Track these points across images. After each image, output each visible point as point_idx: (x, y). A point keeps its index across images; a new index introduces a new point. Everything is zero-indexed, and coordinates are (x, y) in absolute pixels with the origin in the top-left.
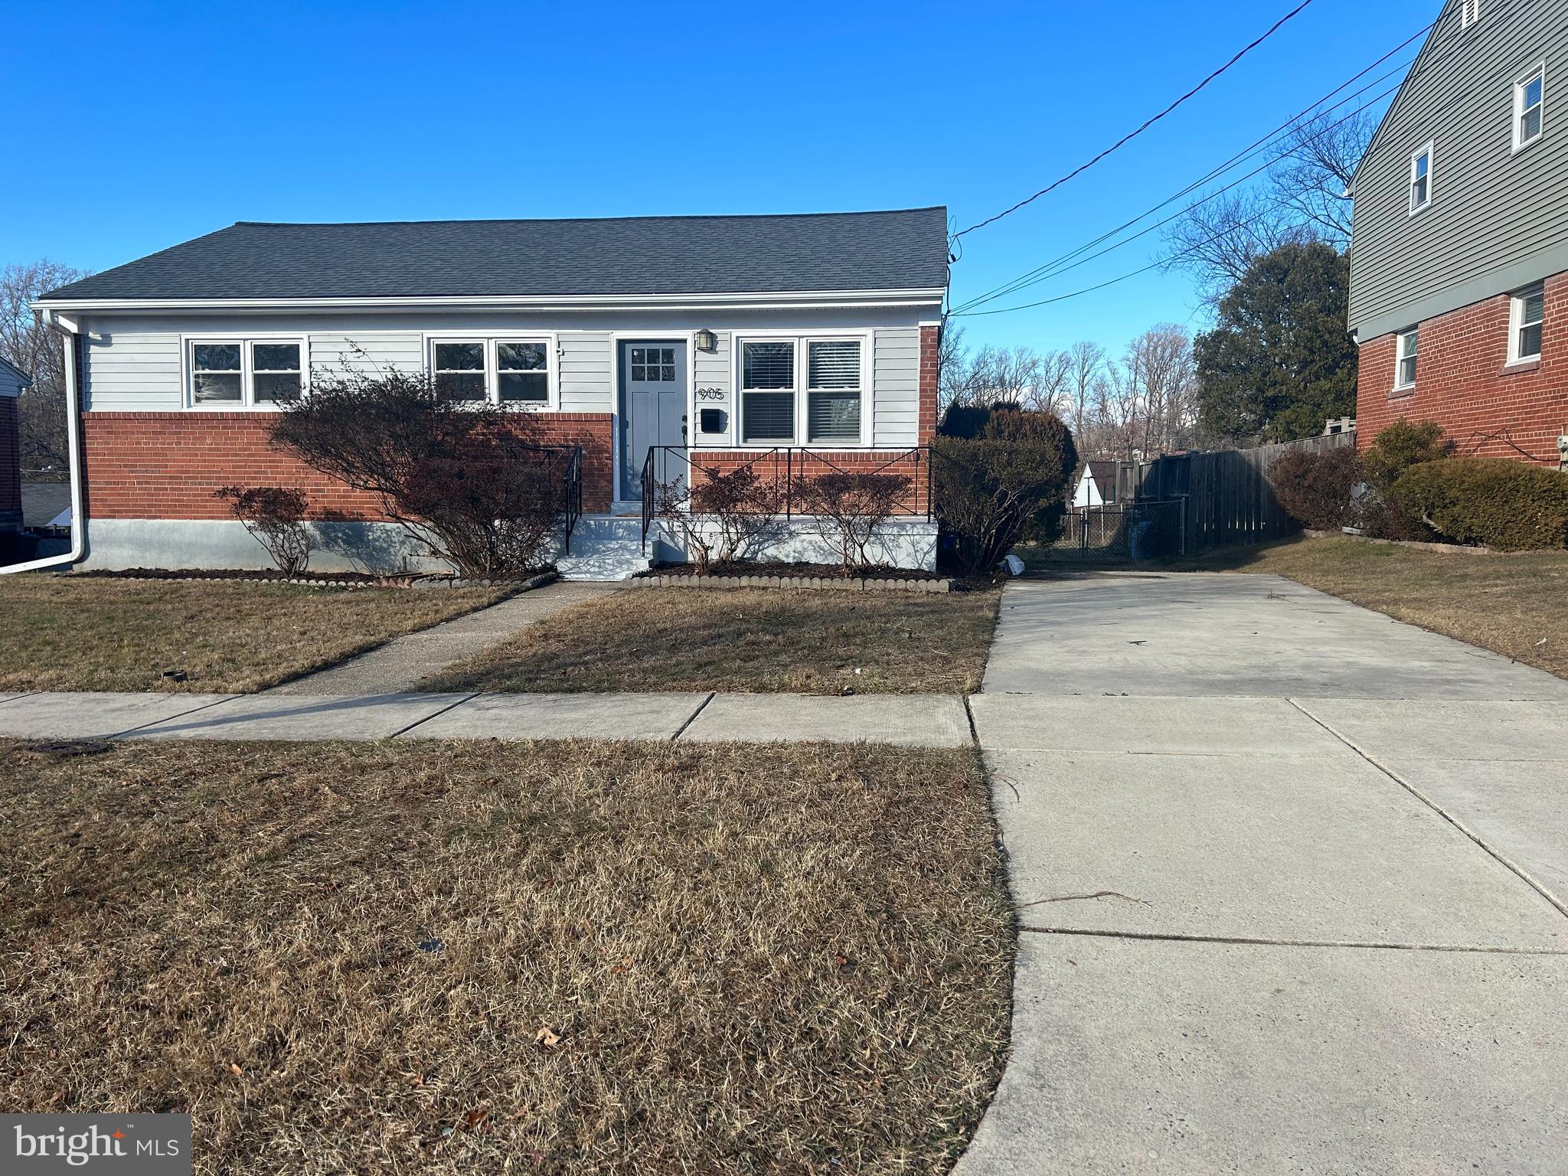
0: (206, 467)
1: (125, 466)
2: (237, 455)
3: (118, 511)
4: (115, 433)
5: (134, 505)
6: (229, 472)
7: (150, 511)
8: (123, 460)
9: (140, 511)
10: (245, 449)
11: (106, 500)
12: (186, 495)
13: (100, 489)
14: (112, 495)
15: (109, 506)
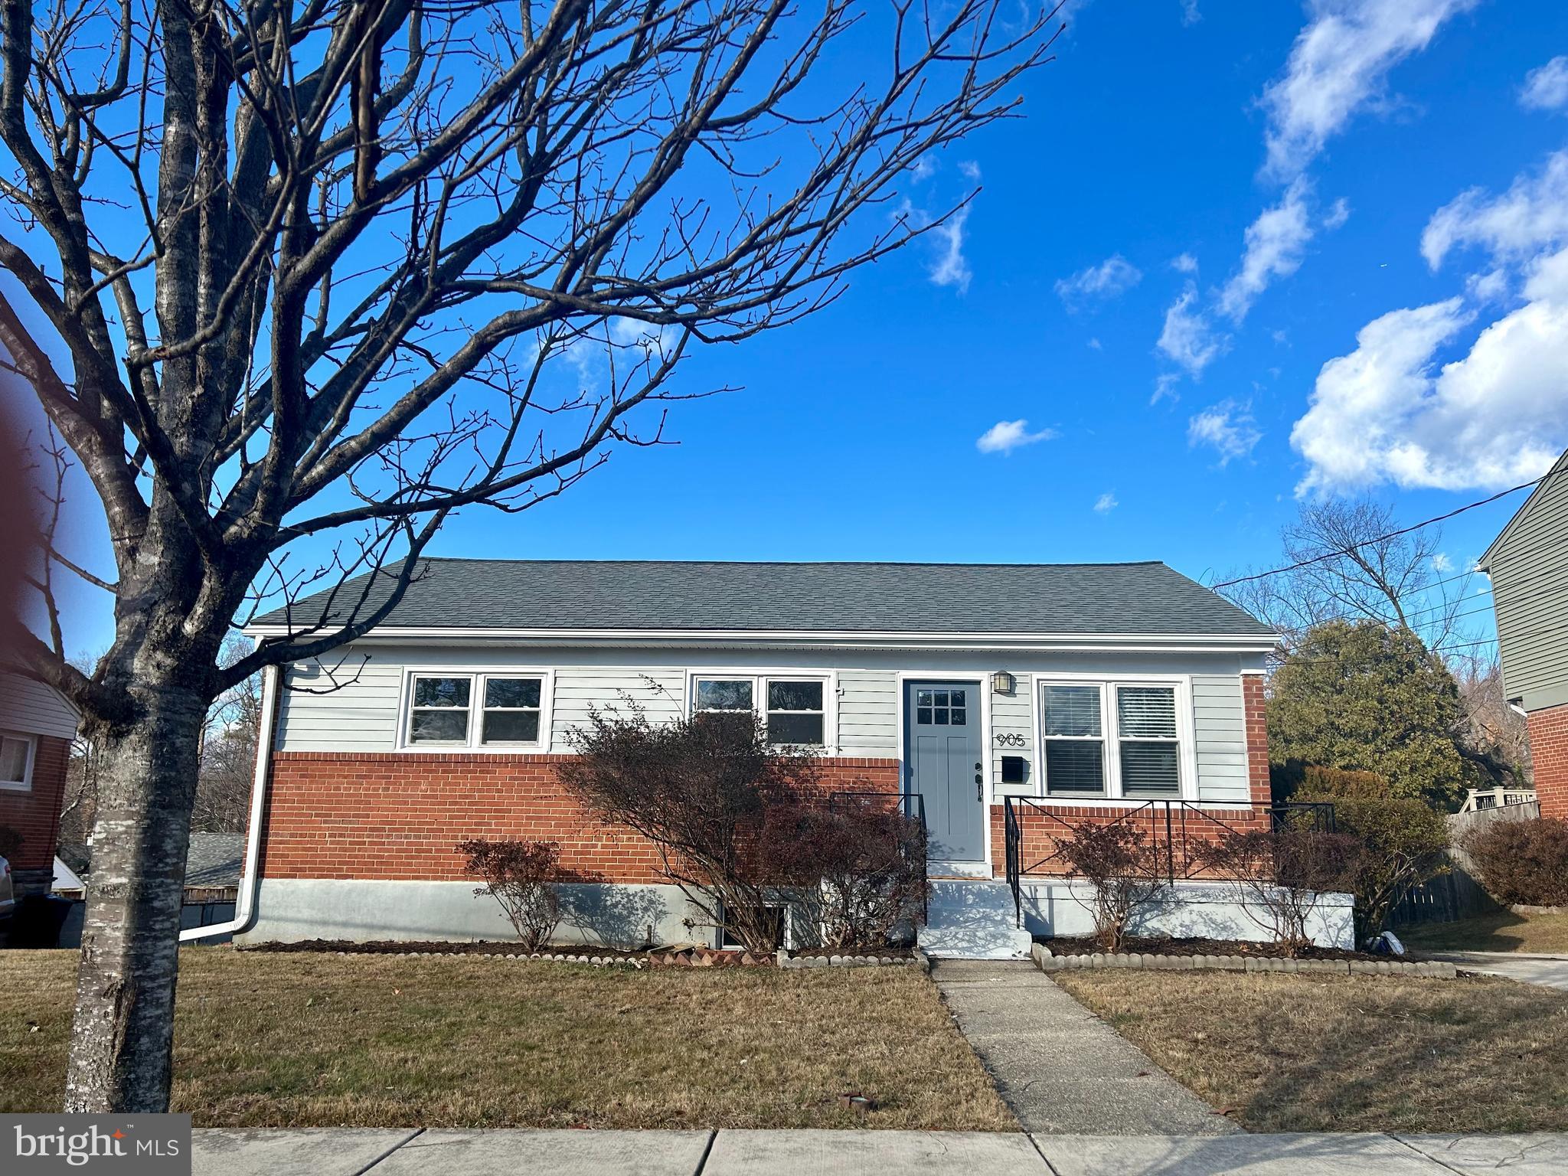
0: (417, 817)
1: (317, 815)
2: (456, 803)
3: (300, 870)
4: (311, 776)
5: (321, 862)
6: (445, 824)
7: (341, 870)
8: (316, 809)
9: (328, 870)
10: (467, 797)
11: (287, 856)
12: (388, 850)
13: (281, 842)
14: (296, 849)
15: (291, 863)
